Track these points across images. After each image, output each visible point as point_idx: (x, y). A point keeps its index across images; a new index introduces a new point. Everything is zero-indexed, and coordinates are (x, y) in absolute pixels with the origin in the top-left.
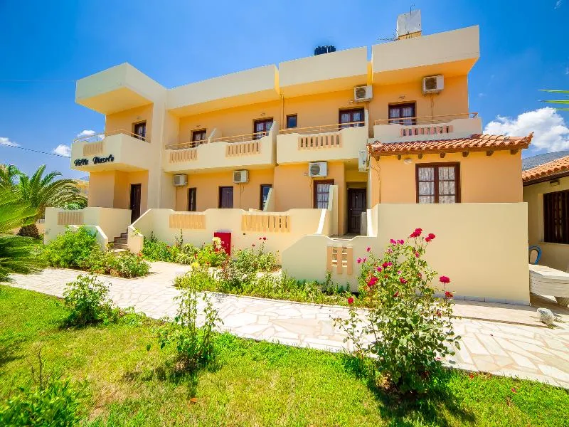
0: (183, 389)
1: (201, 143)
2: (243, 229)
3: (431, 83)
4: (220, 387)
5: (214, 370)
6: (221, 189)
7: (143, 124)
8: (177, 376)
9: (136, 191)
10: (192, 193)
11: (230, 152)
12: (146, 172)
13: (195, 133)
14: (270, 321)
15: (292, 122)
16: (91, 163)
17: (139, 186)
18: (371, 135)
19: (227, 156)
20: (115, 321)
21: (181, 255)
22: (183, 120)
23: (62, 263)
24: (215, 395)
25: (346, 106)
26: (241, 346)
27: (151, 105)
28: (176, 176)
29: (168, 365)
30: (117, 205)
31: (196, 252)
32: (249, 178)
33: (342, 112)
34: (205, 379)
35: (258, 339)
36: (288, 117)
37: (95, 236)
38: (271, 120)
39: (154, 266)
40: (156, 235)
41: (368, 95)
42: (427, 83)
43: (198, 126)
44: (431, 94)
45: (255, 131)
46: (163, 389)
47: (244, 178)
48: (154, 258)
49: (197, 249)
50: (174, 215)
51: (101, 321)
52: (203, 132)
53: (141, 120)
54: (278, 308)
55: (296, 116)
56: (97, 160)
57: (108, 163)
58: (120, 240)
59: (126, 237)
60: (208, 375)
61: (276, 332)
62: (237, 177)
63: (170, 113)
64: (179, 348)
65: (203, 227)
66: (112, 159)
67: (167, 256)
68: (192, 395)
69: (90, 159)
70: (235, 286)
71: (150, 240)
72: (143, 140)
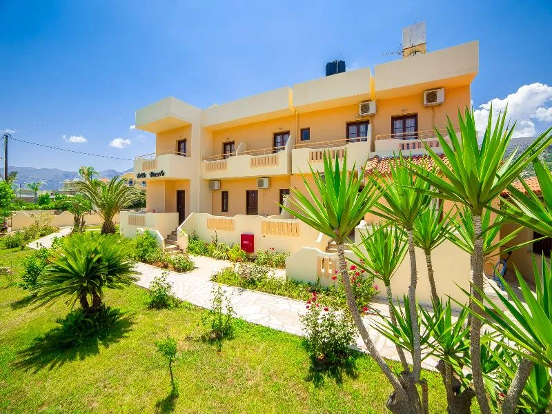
0: (214, 347)
1: (231, 155)
2: (263, 232)
3: (432, 96)
4: (233, 348)
5: (230, 339)
6: (248, 192)
7: (184, 141)
8: (212, 341)
9: (181, 195)
10: (225, 195)
11: (253, 163)
12: (188, 181)
13: (225, 145)
14: (269, 311)
15: (305, 134)
16: (148, 176)
17: (183, 191)
18: (373, 149)
19: (251, 167)
20: (177, 306)
21: (216, 252)
22: (215, 133)
23: (137, 259)
24: (230, 352)
25: (353, 119)
26: (248, 327)
27: (189, 126)
28: (211, 182)
29: (207, 334)
30: (168, 210)
31: (227, 250)
32: (270, 184)
33: (349, 125)
34: (226, 344)
35: (258, 323)
36: (302, 130)
37: (155, 237)
38: (288, 133)
39: (197, 260)
40: (198, 234)
41: (372, 110)
42: (427, 96)
43: (228, 139)
44: (432, 107)
45: (275, 145)
46: (205, 346)
47: (266, 185)
48: (196, 253)
49: (228, 247)
50: (210, 219)
51: (169, 305)
52: (232, 143)
53: (183, 138)
54: (277, 302)
55: (309, 129)
56: (153, 174)
57: (161, 177)
58: (171, 238)
59: (176, 235)
60: (228, 342)
61: (270, 319)
62: (261, 183)
63: (205, 129)
64: (213, 326)
65: (232, 229)
66: (163, 174)
67: (205, 251)
68: (219, 351)
69: (148, 173)
70: (251, 283)
71: (194, 238)
72: (185, 156)
